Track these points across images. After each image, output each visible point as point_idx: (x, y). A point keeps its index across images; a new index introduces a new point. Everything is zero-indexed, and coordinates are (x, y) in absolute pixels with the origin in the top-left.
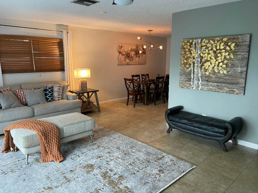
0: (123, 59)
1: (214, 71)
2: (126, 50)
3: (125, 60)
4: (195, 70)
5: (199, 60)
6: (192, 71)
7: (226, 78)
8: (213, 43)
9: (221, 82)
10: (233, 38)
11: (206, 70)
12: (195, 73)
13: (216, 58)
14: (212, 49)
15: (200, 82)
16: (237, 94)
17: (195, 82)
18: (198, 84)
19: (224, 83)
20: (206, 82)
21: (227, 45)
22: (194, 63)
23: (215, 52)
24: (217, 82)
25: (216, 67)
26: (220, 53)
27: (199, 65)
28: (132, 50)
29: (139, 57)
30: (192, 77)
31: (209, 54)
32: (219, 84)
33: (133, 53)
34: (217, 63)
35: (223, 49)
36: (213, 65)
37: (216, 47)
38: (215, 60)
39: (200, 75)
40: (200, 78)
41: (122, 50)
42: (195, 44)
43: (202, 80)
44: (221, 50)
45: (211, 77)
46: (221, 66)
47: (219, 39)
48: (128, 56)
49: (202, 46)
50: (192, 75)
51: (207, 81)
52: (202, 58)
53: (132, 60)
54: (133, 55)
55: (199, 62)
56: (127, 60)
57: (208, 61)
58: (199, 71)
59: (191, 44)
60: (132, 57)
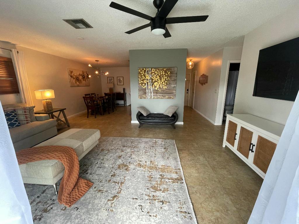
0: (75, 82)
1: (160, 87)
2: (76, 75)
3: (76, 83)
4: (149, 87)
5: (151, 81)
6: (147, 88)
7: (167, 90)
8: (158, 71)
9: (164, 93)
10: (169, 69)
11: (155, 87)
12: (149, 89)
13: (160, 80)
14: (158, 75)
15: (152, 94)
16: (173, 99)
17: (149, 94)
18: (151, 95)
19: (166, 93)
20: (155, 94)
21: (166, 73)
22: (147, 83)
23: (160, 76)
24: (162, 93)
25: (161, 85)
26: (162, 77)
27: (151, 84)
28: (79, 75)
29: (85, 80)
30: (147, 92)
31: (156, 77)
32: (163, 94)
33: (81, 77)
34: (161, 82)
35: (164, 75)
36: (159, 84)
37: (160, 73)
38: (160, 81)
39: (152, 90)
40: (152, 92)
41: (72, 75)
42: (148, 71)
43: (153, 93)
44: (163, 75)
45: (159, 91)
46: (164, 84)
47: (161, 69)
48: (77, 79)
49: (152, 73)
50: (147, 90)
51: (157, 93)
52: (152, 80)
53: (81, 83)
54: (81, 79)
55: (151, 82)
56: (78, 83)
57: (156, 81)
58: (151, 87)
59: (145, 71)
60: (81, 80)
